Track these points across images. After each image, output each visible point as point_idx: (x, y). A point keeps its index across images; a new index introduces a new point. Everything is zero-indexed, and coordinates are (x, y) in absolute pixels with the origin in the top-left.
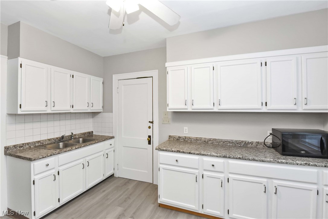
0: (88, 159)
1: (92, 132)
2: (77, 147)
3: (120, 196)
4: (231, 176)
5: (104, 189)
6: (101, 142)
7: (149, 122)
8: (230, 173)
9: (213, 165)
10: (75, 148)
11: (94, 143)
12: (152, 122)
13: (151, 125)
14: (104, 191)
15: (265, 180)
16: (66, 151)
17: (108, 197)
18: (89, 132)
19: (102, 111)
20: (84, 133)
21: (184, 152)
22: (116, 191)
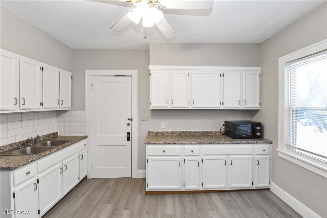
0: (65, 162)
1: (57, 133)
2: (55, 150)
3: (104, 194)
4: (204, 157)
5: (82, 192)
6: (77, 142)
7: (128, 119)
8: (204, 155)
9: (192, 151)
10: (53, 151)
11: (71, 145)
12: (131, 120)
13: (130, 122)
14: (83, 194)
15: (225, 156)
16: (45, 156)
17: (92, 198)
18: (53, 133)
19: (70, 109)
20: (48, 134)
21: (169, 144)
22: (97, 191)
